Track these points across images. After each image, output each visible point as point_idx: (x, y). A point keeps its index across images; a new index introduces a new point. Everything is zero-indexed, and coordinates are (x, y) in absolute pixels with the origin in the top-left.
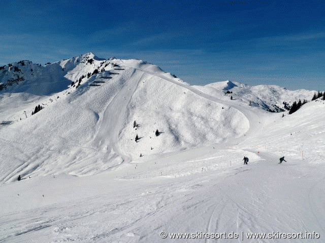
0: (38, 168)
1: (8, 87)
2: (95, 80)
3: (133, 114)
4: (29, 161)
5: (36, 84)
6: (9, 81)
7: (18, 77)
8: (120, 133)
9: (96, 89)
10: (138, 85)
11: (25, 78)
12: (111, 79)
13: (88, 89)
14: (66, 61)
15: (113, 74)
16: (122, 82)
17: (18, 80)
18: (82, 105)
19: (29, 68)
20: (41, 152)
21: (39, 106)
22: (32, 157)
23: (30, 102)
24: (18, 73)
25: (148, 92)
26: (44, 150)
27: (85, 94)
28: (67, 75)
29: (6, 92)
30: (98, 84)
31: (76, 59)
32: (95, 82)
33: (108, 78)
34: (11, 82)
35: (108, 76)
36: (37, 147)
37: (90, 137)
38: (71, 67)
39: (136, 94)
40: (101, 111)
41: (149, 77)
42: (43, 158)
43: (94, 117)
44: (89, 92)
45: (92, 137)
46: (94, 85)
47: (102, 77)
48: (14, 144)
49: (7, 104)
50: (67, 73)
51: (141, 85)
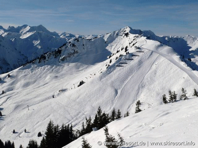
0: (76, 126)
1: (68, 58)
2: (121, 62)
3: (141, 93)
4: (72, 120)
5: (85, 56)
6: (68, 54)
7: (74, 51)
8: (129, 107)
9: (120, 69)
10: (151, 67)
11: (79, 51)
12: (132, 61)
13: (114, 69)
14: (108, 35)
15: (135, 56)
16: (140, 63)
17: (74, 53)
18: (108, 82)
19: (82, 44)
20: (79, 115)
21: (82, 81)
22: (74, 118)
23: (80, 71)
24: (74, 48)
25: (157, 74)
26: (81, 114)
27: (112, 73)
28: (108, 47)
29: (66, 62)
30: (122, 65)
31: (116, 33)
32: (120, 63)
33: (130, 59)
34: (70, 55)
35: (130, 58)
36: (78, 112)
37: (109, 108)
38: (112, 39)
39: (147, 76)
40: (120, 89)
41: (162, 59)
42: (80, 120)
43: (114, 93)
44: (115, 71)
45: (110, 108)
46: (119, 66)
47: (126, 59)
48: (66, 108)
49: (67, 71)
50: (108, 45)
51: (154, 67)
